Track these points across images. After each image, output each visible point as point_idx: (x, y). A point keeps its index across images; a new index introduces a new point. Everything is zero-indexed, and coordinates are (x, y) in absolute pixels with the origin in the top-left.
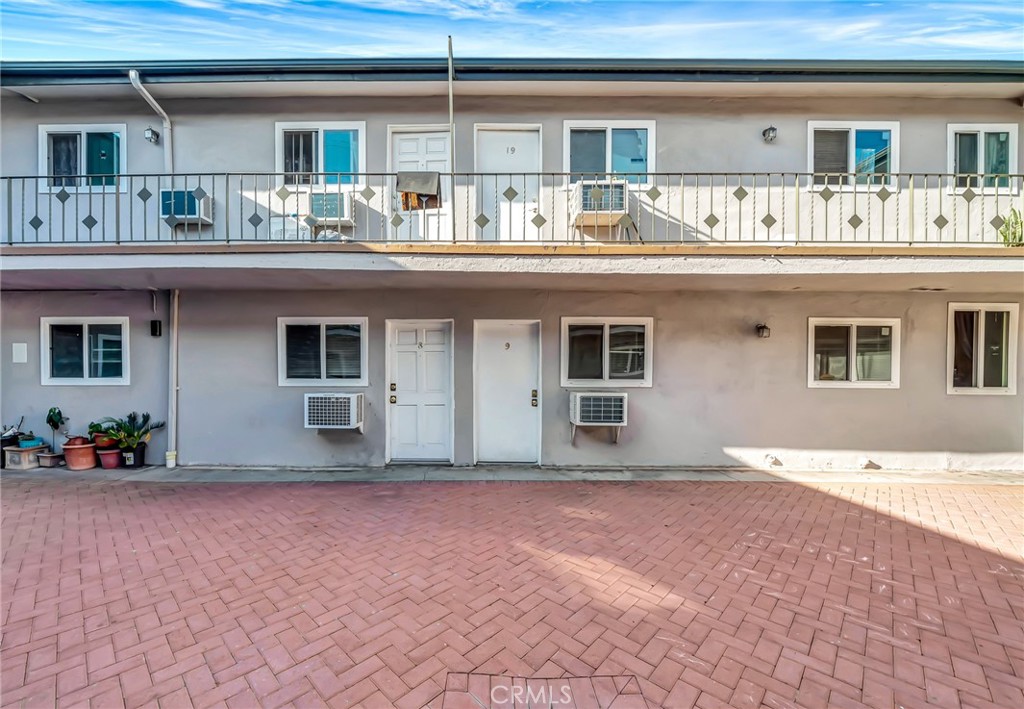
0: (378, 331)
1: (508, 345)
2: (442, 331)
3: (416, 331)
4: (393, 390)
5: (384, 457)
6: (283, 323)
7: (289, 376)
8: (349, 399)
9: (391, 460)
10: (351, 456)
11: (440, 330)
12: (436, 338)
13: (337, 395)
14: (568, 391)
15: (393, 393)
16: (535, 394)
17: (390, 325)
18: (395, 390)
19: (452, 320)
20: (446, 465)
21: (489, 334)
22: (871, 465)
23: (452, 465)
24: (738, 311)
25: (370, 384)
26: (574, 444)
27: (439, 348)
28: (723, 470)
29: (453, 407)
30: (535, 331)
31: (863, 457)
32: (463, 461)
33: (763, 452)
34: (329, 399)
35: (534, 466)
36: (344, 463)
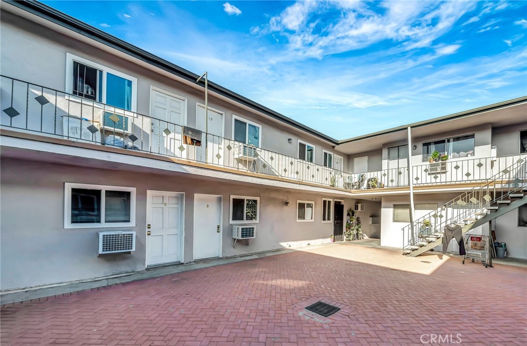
0: (142, 196)
1: (208, 206)
2: (177, 197)
3: (163, 197)
4: (149, 228)
5: (144, 264)
6: (69, 187)
7: (73, 222)
8: (132, 234)
9: (148, 266)
10: (123, 267)
11: (176, 197)
12: (174, 201)
13: (123, 233)
14: (232, 225)
15: (149, 230)
16: (218, 227)
17: (149, 193)
18: (150, 228)
19: (184, 193)
20: (179, 264)
21: (201, 200)
22: (309, 244)
23: (183, 264)
24: (281, 197)
25: (136, 225)
26: (234, 247)
27: (175, 206)
28: (278, 250)
29: (184, 235)
30: (219, 200)
31: (307, 242)
32: (188, 261)
33: (286, 243)
34: (118, 235)
35: (218, 259)
36: (118, 272)
